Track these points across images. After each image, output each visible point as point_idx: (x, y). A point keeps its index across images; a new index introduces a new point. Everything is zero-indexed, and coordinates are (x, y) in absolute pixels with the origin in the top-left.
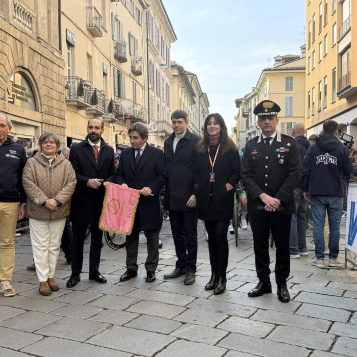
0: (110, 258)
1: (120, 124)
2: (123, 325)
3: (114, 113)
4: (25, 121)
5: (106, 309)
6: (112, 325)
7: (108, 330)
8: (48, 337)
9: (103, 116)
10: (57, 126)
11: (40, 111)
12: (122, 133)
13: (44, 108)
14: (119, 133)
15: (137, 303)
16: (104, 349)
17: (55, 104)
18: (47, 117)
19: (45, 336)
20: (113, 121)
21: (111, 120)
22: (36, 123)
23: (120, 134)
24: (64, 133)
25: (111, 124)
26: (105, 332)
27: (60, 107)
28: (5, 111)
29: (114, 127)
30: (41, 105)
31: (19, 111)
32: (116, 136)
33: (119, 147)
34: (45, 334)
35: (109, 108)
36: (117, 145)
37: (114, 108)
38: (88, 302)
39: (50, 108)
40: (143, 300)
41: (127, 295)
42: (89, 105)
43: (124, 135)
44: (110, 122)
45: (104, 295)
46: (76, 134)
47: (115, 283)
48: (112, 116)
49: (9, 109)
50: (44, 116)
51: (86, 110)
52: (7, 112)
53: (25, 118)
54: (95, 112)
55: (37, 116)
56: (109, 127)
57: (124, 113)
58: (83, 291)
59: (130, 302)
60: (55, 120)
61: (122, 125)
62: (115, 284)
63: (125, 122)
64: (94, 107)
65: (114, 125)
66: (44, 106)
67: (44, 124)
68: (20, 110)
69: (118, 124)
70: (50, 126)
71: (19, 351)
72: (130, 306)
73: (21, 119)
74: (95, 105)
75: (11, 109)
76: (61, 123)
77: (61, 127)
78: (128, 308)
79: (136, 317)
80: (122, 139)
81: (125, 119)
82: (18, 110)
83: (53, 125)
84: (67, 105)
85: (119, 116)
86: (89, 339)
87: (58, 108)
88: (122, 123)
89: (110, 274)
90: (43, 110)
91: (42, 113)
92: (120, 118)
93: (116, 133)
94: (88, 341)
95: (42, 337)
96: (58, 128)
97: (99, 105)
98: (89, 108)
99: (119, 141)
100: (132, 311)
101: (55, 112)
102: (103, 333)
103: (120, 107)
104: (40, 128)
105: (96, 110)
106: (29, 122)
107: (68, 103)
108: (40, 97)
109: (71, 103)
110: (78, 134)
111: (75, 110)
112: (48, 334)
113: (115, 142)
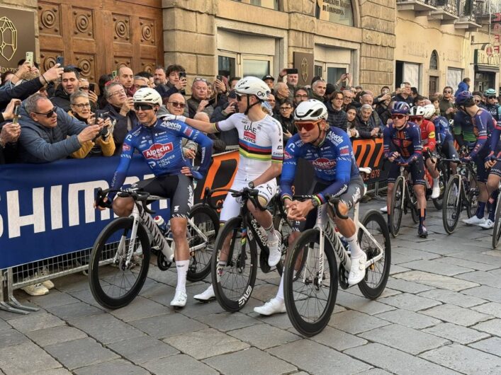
0: (454, 255)
1: (483, 32)
2: (466, 345)
3: (473, 15)
4: (338, 44)
5: (445, 322)
6: (452, 342)
7: (446, 347)
8: (373, 342)
9: (455, 22)
10: (383, 46)
11: (359, 26)
12: (487, 46)
13: (366, 21)
14: (480, 46)
15: (489, 320)
16: (441, 367)
17: (381, 12)
18: (369, 34)
19: (370, 341)
20: (471, 28)
21: (467, 27)
22: (354, 44)
23: (483, 49)
24: (392, 56)
25: (468, 33)
26: (442, 349)
27: (387, 17)
28: (313, 32)
29: (472, 37)
30: (361, 17)
31: (331, 31)
32: (476, 51)
33: (480, 70)
34: (370, 339)
35: (465, 7)
36: (476, 67)
37: (474, 7)
38: (423, 310)
39: (373, 19)
40: (496, 318)
41: (476, 308)
42: (433, 7)
43: (490, 50)
44: (466, 30)
45: (443, 303)
46: (410, 54)
47: (458, 290)
48: (470, 20)
49: (317, 28)
50: (364, 34)
51: (428, 16)
52: (316, 33)
53: (339, 39)
54: (442, 18)
55: (355, 34)
56: (464, 37)
57: (490, 13)
58: (415, 294)
59: (478, 317)
60: (380, 38)
61: (488, 33)
62: (459, 292)
63: (492, 28)
64: (440, 9)
65: (473, 33)
66: (366, 18)
67: (364, 45)
68: (333, 29)
69: (479, 31)
70: (373, 47)
71: (342, 352)
72: (478, 323)
73: (333, 40)
74: (443, 5)
75: (320, 28)
76: (388, 40)
77: (389, 46)
78: (475, 324)
79: (484, 337)
80: (486, 56)
81: (492, 22)
82: (330, 29)
83: (376, 45)
84: (399, 11)
85: (481, 18)
86: (422, 353)
87: (385, 18)
88: (486, 30)
89: (452, 277)
90: (363, 25)
91: (362, 28)
92: (483, 22)
93: (475, 47)
94: (422, 355)
95: (367, 341)
96: (384, 49)
97: (449, 5)
98: (433, 12)
99: (479, 61)
100: (480, 330)
101: (381, 25)
102: (440, 350)
103: (485, 4)
104: (358, 52)
105: (444, 14)
106: (344, 45)
107: (401, 8)
108: (360, 5)
109: (405, 8)
110: (413, 55)
111: (410, 17)
112: (374, 339)
113: (473, 62)
